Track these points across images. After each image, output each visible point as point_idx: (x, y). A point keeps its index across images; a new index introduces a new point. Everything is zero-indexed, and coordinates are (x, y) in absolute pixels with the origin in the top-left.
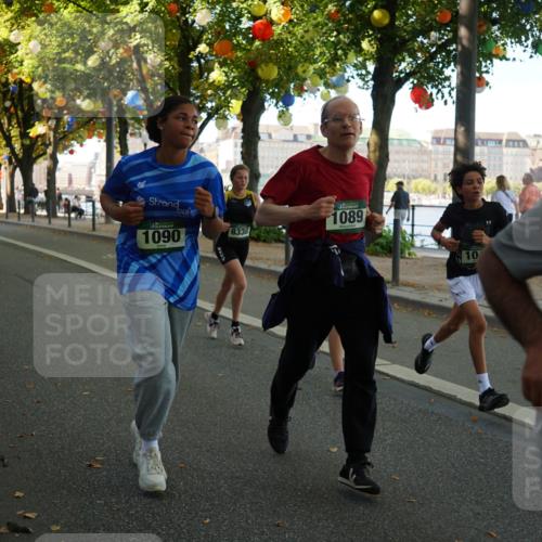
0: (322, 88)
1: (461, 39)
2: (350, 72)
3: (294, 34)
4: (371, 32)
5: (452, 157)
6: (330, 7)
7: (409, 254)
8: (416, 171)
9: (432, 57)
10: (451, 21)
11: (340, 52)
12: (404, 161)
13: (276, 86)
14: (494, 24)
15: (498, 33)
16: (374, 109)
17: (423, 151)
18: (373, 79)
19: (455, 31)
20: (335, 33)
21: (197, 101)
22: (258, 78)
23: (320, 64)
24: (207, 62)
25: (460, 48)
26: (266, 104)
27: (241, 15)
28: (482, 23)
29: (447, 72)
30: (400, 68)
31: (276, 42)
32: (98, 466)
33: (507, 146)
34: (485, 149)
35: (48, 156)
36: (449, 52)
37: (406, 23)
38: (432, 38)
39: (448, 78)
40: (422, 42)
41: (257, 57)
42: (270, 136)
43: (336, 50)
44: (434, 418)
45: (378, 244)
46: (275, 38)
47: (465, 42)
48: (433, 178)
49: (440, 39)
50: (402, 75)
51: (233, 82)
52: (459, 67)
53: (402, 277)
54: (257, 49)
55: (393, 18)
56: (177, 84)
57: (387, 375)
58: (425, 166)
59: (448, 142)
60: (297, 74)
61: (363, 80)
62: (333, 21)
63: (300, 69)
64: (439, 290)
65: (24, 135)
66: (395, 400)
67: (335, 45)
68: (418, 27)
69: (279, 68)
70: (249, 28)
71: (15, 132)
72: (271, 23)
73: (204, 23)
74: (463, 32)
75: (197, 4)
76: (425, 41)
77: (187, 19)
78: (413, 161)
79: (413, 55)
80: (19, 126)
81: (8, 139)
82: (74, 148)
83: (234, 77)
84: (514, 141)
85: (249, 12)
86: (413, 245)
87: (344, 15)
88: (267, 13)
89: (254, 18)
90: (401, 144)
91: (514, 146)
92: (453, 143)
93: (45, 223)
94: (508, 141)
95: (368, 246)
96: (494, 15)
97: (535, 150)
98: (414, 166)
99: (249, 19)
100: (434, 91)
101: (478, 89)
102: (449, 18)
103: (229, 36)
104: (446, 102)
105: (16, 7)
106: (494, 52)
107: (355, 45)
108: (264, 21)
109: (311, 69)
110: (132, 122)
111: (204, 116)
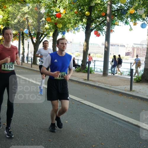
0: (73, 30)
1: (107, 20)
3: (66, 17)
4: (85, 17)
6: (75, 10)
7: (93, 73)
8: (97, 52)
11: (77, 22)
12: (94, 49)
13: (62, 29)
14: (116, 17)
16: (86, 36)
18: (86, 29)
19: (106, 18)
20: (76, 17)
21: (42, 32)
22: (57, 27)
23: (72, 24)
26: (59, 34)
27: (53, 11)
28: (112, 16)
29: (104, 28)
30: (92, 26)
33: (120, 47)
36: (104, 23)
37: (94, 15)
38: (101, 19)
39: (104, 30)
41: (57, 22)
44: (93, 114)
45: (85, 70)
46: (62, 17)
47: (108, 21)
48: (101, 54)
50: (93, 28)
51: (51, 28)
52: (106, 27)
53: (90, 79)
54: (57, 20)
57: (83, 103)
58: (100, 51)
59: (104, 45)
60: (67, 27)
61: (83, 29)
62: (76, 14)
63: (67, 25)
64: (99, 82)
66: (84, 110)
67: (76, 20)
68: (97, 16)
69: (62, 25)
70: (55, 14)
72: (61, 14)
74: (108, 18)
76: (99, 20)
79: (95, 23)
84: (122, 45)
85: (55, 10)
86: (94, 71)
87: (79, 13)
88: (60, 11)
89: (57, 12)
91: (122, 47)
94: (120, 45)
95: (83, 70)
96: (116, 14)
97: (127, 48)
98: (97, 50)
99: (55, 12)
100: (101, 32)
101: (111, 33)
102: (104, 15)
103: (50, 16)
104: (103, 35)
106: (115, 24)
107: (81, 20)
108: (59, 13)
109: (70, 25)
110: (26, 37)
111: (44, 36)
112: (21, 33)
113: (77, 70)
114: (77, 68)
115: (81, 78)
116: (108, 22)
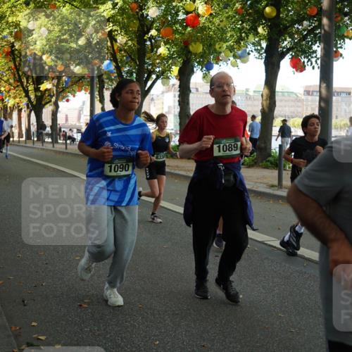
0: (232, 59)
1: (324, 26)
2: (250, 47)
3: (214, 23)
4: (264, 22)
5: (318, 103)
6: (237, 5)
7: (289, 168)
8: (294, 112)
9: (304, 38)
10: (317, 14)
11: (243, 35)
12: (285, 107)
13: (202, 57)
14: (345, 16)
15: (348, 22)
16: (266, 72)
17: (298, 100)
18: (265, 52)
19: (320, 21)
20: (240, 22)
21: (150, 67)
22: (189, 52)
23: (230, 43)
24: (156, 41)
25: (323, 31)
26: (195, 69)
27: (179, 11)
28: (337, 15)
29: (315, 48)
30: (283, 45)
31: (201, 28)
32: (86, 306)
34: (339, 98)
35: (52, 103)
36: (316, 34)
37: (287, 16)
38: (305, 25)
39: (315, 52)
40: (298, 28)
41: (188, 38)
42: (197, 90)
43: (241, 33)
44: (307, 276)
45: (269, 161)
46: (201, 25)
47: (326, 28)
49: (309, 26)
50: (285, 50)
51: (173, 54)
52: (322, 45)
53: (285, 183)
54: (189, 33)
55: (279, 12)
56: (137, 56)
58: (299, 109)
59: (315, 94)
60: (215, 50)
61: (259, 53)
62: (239, 14)
63: (217, 46)
65: (37, 89)
67: (240, 30)
68: (295, 18)
69: (203, 46)
70: (184, 19)
71: (31, 88)
72: (198, 15)
73: (154, 16)
74: (325, 21)
75: (150, 4)
76: (300, 27)
77: (143, 14)
78: (291, 107)
79: (291, 36)
80: (34, 84)
81: (27, 92)
82: (69, 98)
83: (174, 52)
85: (184, 9)
87: (246, 11)
88: (196, 9)
89: (187, 13)
90: (283, 95)
92: (318, 94)
93: (50, 146)
95: (262, 162)
96: (346, 10)
98: (292, 109)
99: (184, 13)
100: (306, 60)
101: (335, 59)
102: (315, 12)
103: (170, 24)
104: (313, 68)
105: (32, 5)
106: (345, 34)
107: (254, 30)
108: (193, 14)
109: (225, 45)
110: (107, 81)
111: (154, 77)
112: (96, 72)
113: (246, 163)
114: (247, 156)
115: (259, 181)
116: (325, 30)
